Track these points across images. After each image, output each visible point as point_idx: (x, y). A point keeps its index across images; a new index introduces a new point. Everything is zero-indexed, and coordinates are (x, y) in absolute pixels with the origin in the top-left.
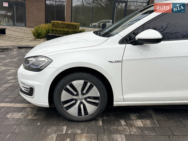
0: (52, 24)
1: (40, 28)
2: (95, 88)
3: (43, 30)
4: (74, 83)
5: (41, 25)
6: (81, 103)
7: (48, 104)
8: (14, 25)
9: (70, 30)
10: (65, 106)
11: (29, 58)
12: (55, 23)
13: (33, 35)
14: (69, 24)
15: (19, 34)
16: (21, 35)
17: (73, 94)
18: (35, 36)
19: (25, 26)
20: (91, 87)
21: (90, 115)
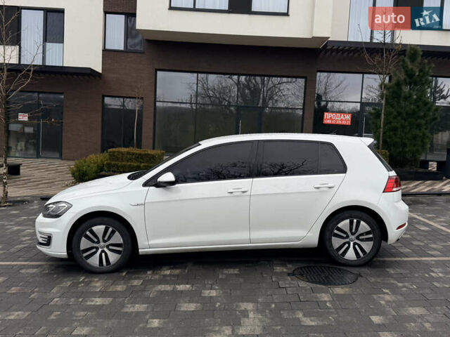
0: (110, 155)
1: (85, 162)
2: (117, 233)
3: (92, 165)
4: (95, 228)
5: (88, 157)
6: (103, 251)
7: (66, 253)
8: (38, 156)
9: (142, 165)
10: (85, 255)
11: (49, 204)
12: (114, 152)
13: (71, 175)
14: (140, 154)
15: (45, 174)
16: (50, 176)
17: (93, 242)
18: (75, 178)
19: (61, 158)
20: (113, 232)
21: (113, 265)
